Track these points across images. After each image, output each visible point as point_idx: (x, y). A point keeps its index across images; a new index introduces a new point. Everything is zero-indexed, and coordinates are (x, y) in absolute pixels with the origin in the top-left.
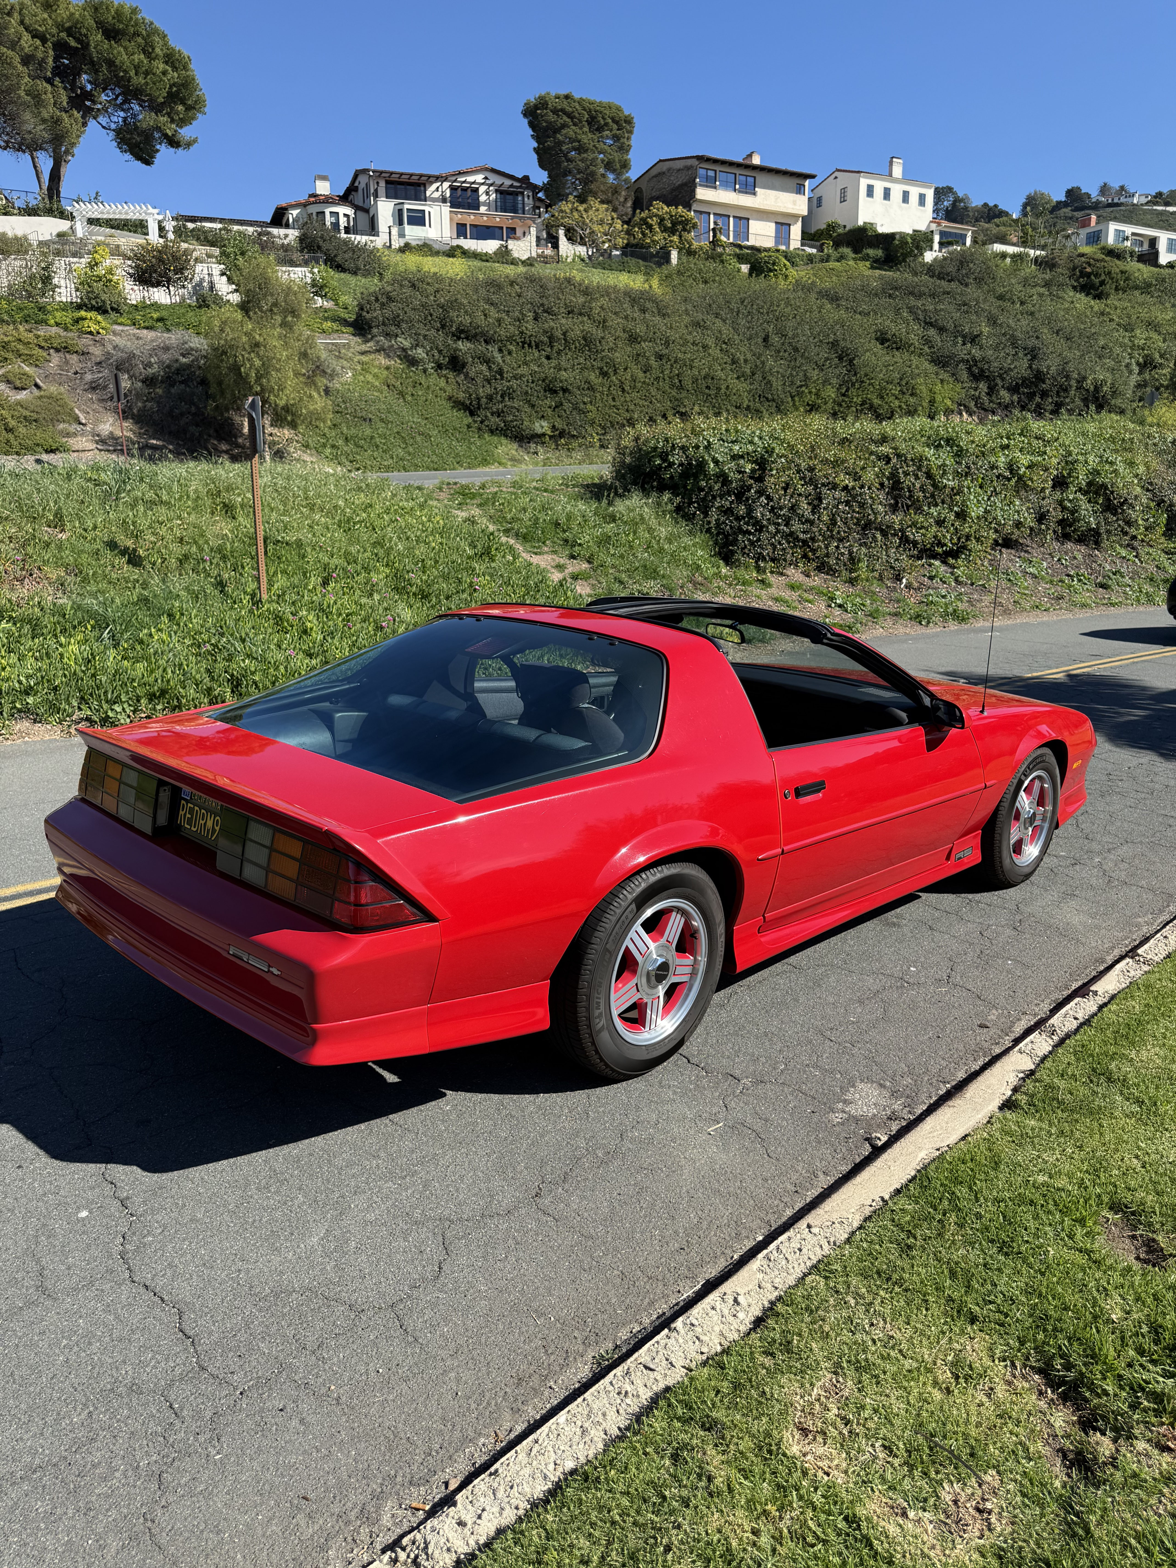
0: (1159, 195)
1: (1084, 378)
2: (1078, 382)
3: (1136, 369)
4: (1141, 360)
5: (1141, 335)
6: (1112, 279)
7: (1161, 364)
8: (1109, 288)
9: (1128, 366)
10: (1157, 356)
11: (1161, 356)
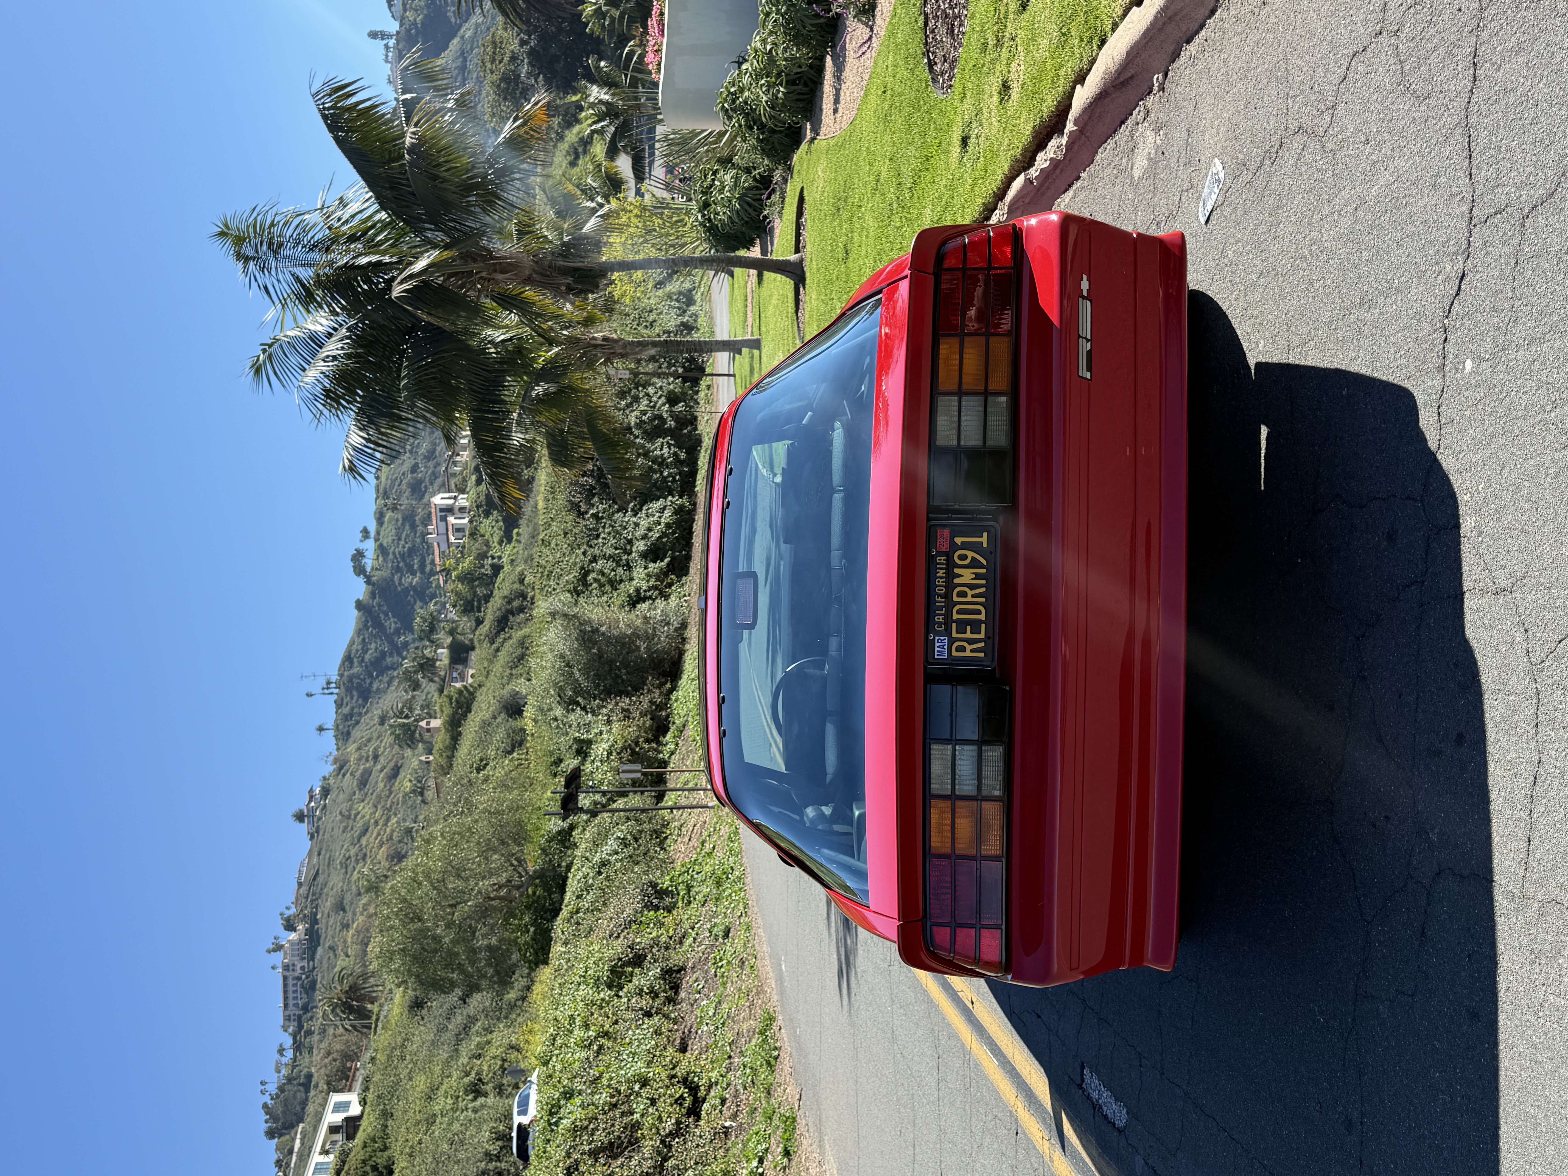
0: (278, 1163)
1: (487, 1154)
2: (491, 1160)
3: (481, 1100)
4: (470, 1097)
5: (442, 1103)
6: (371, 1157)
7: (477, 1074)
8: (381, 1160)
9: (475, 1111)
10: (466, 1080)
11: (467, 1074)
